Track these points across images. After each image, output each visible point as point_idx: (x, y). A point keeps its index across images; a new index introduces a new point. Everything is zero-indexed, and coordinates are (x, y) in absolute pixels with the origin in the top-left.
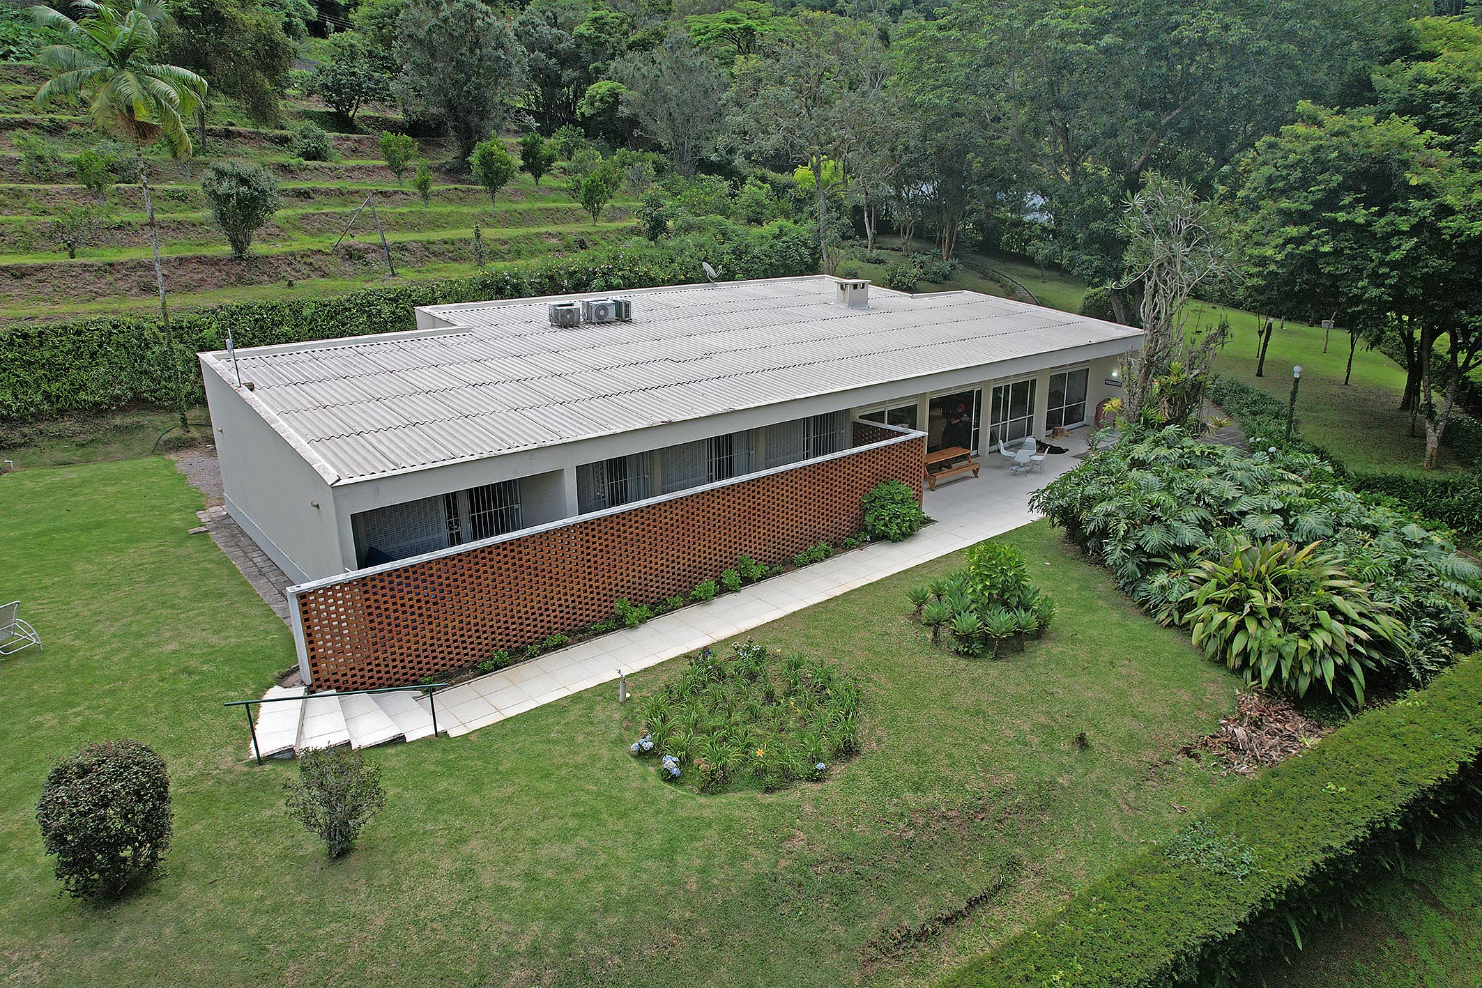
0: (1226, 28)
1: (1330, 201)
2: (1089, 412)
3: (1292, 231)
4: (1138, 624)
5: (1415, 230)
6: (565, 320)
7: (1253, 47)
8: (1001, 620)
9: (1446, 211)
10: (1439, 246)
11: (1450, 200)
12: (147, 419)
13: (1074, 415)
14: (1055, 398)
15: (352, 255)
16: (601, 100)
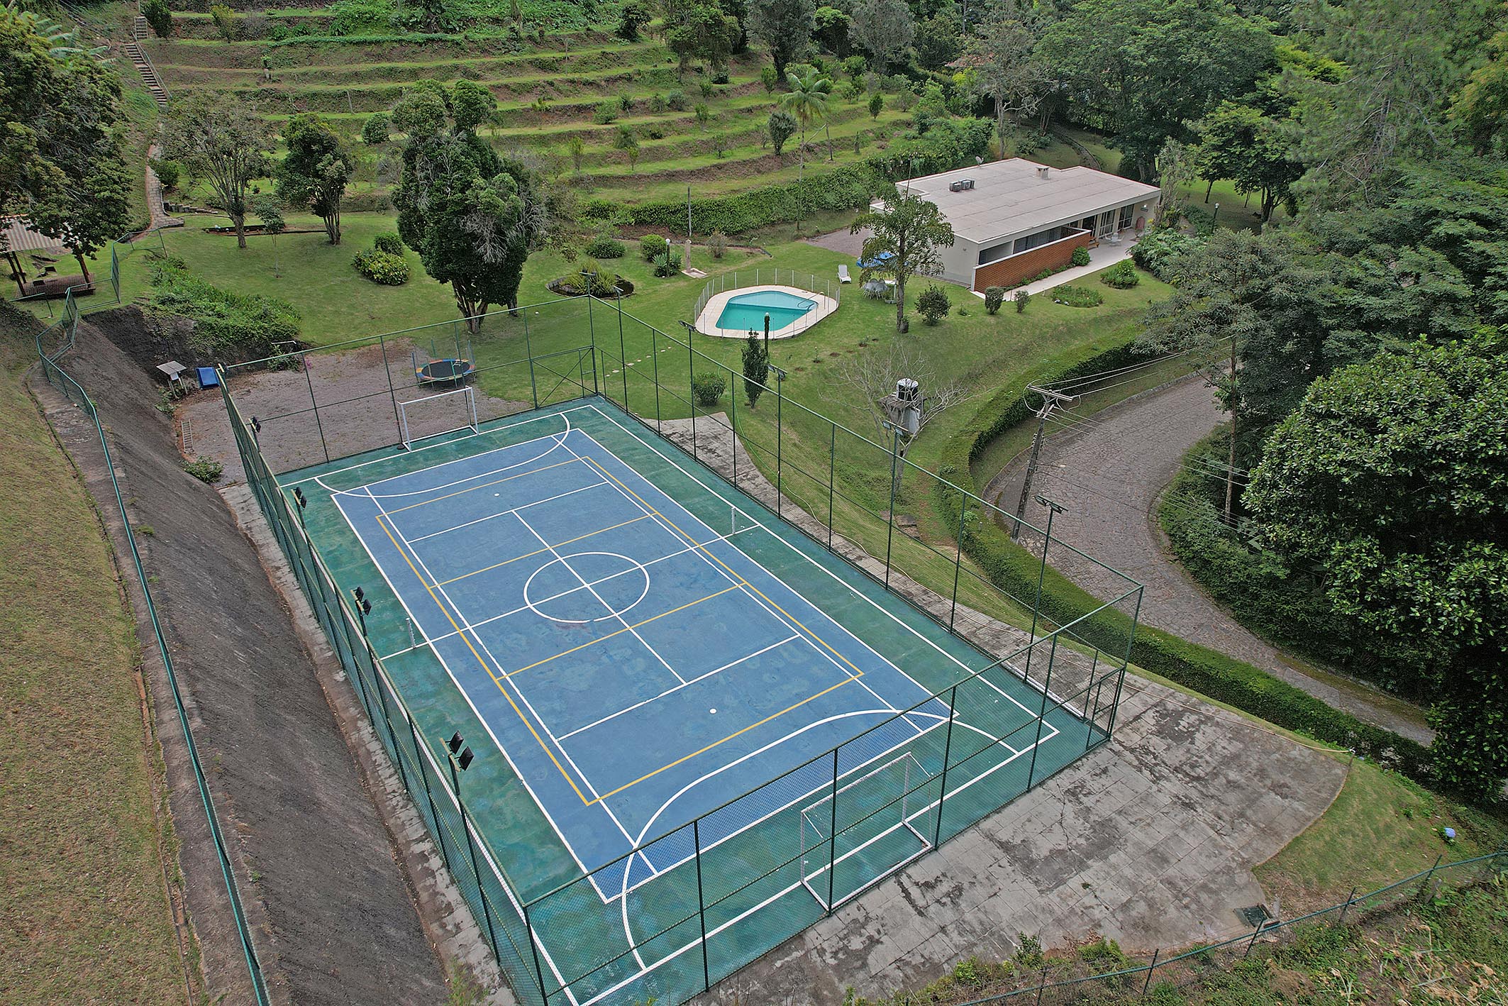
0: (1200, 58)
1: (1229, 142)
2: (1133, 222)
3: (1215, 154)
4: (1160, 283)
5: (1256, 156)
6: (955, 189)
7: (1210, 68)
8: (1128, 279)
9: (1266, 150)
10: (1264, 162)
11: (1268, 146)
12: (787, 227)
13: (1127, 224)
14: (1122, 217)
15: (809, 149)
16: (827, 22)
